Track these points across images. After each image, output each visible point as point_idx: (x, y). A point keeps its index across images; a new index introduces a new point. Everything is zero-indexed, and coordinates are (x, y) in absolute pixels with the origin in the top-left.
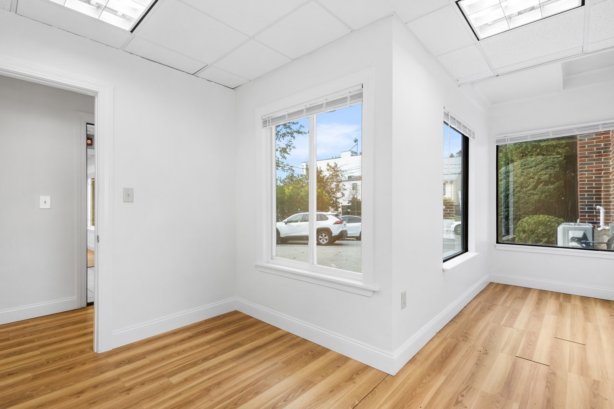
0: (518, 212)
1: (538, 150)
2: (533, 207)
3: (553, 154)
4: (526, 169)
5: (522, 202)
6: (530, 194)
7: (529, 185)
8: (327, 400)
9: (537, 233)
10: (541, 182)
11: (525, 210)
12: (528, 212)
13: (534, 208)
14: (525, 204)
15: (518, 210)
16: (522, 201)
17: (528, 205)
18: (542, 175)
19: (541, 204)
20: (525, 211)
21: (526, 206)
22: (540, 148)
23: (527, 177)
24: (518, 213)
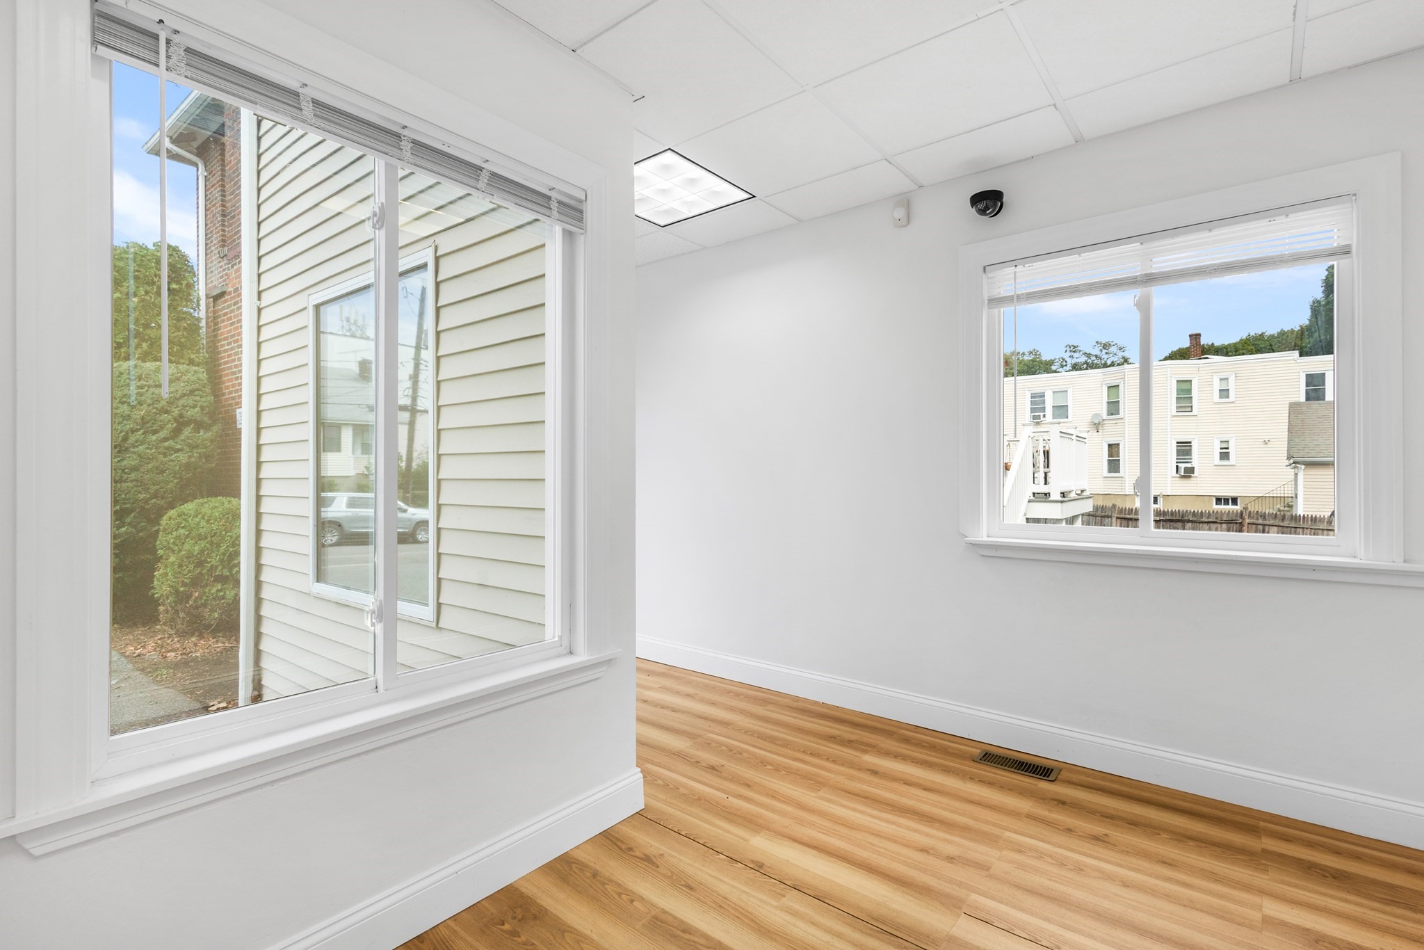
0: (140, 492)
1: (145, 345)
2: (176, 481)
3: (182, 361)
4: (146, 388)
5: (151, 469)
6: (167, 448)
7: (162, 428)
8: (718, 894)
9: (231, 537)
10: (188, 423)
11: (158, 487)
12: (165, 492)
13: (178, 483)
14: (157, 474)
15: (140, 489)
16: (150, 466)
17: (165, 475)
18: (187, 408)
19: (191, 474)
20: (157, 490)
21: (160, 478)
22: (149, 342)
23: (154, 408)
24: (140, 495)
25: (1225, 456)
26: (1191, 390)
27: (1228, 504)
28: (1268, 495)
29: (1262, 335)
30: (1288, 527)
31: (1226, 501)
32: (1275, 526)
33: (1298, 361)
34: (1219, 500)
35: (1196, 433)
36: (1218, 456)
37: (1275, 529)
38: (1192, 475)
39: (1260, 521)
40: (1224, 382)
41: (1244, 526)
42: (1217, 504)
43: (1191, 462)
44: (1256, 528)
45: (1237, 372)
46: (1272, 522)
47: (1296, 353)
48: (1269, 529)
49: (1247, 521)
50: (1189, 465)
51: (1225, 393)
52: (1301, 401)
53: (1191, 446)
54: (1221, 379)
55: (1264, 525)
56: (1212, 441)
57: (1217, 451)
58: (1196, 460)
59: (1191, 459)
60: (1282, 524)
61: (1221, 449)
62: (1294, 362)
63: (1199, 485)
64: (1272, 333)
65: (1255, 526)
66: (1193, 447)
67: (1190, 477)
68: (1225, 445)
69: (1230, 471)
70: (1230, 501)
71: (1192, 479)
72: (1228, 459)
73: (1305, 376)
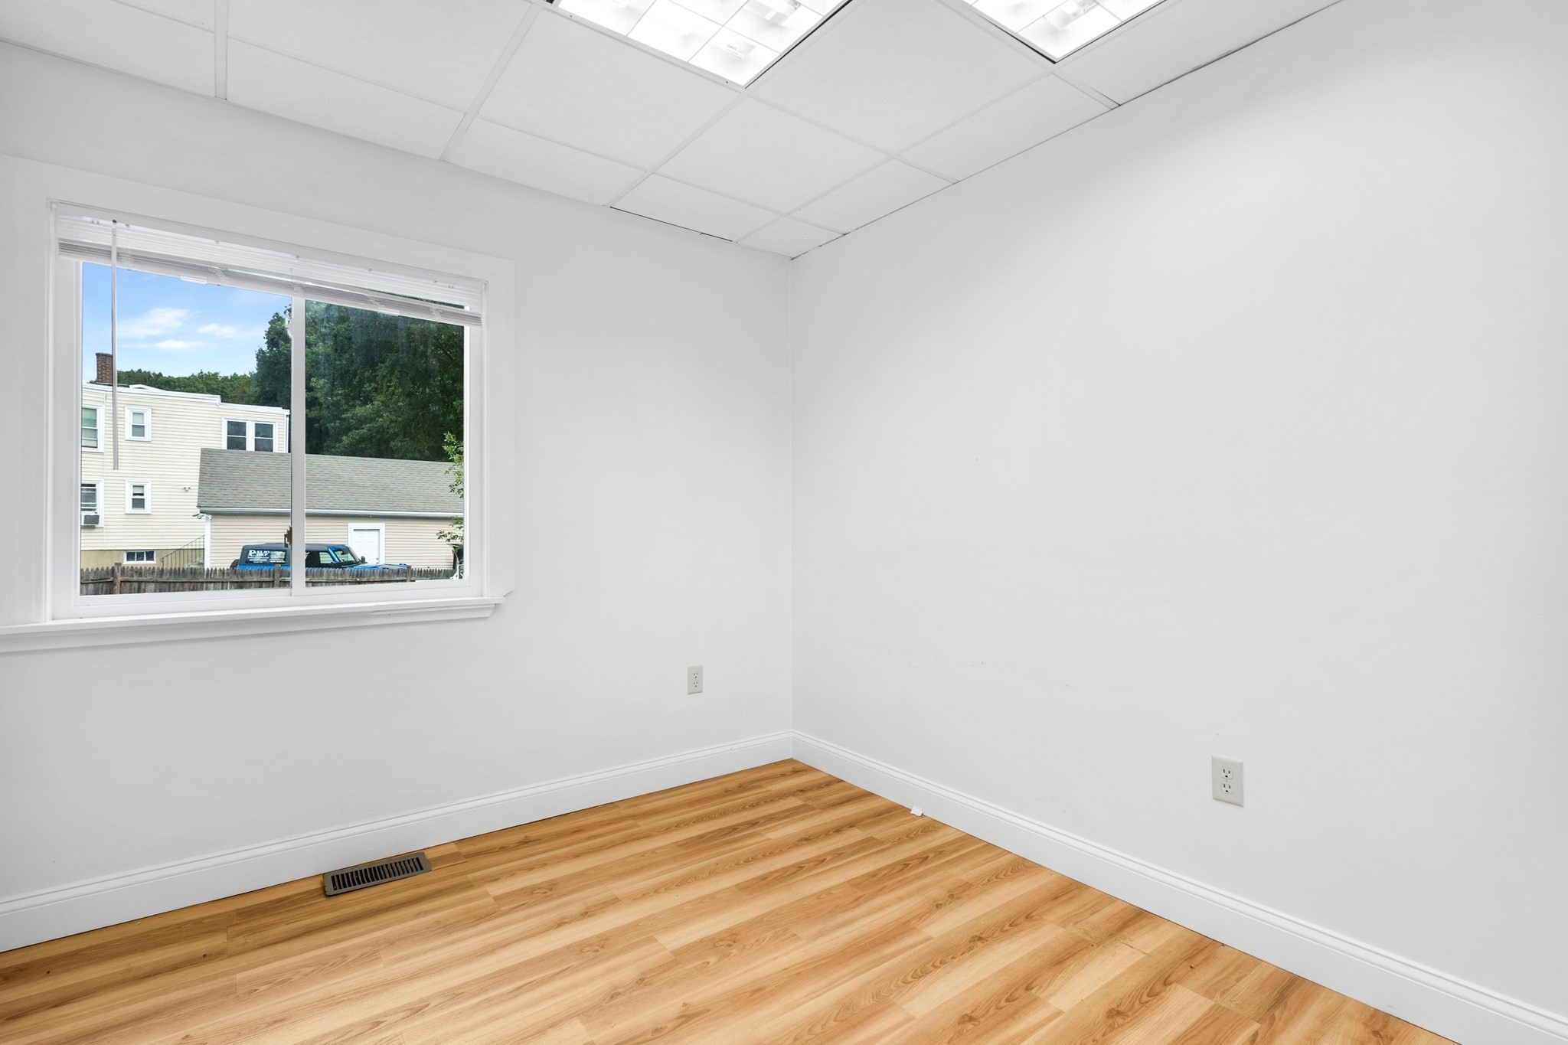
25: (138, 503)
26: (95, 421)
27: (143, 559)
28: (186, 547)
29: (216, 375)
30: (166, 582)
31: (140, 555)
32: (153, 582)
33: (220, 406)
34: (131, 555)
35: (102, 474)
36: (130, 503)
37: (152, 586)
38: (96, 526)
39: (135, 578)
40: (138, 418)
41: (115, 585)
42: (128, 560)
43: (94, 510)
44: (131, 586)
45: (154, 408)
46: (148, 578)
47: (218, 397)
48: (145, 586)
49: (120, 578)
50: (92, 513)
51: (139, 430)
52: (223, 448)
53: (95, 490)
54: (134, 414)
55: (140, 582)
56: (123, 485)
57: (129, 497)
58: (101, 508)
59: (95, 505)
60: (159, 580)
61: (134, 494)
62: (215, 406)
63: (105, 538)
64: (226, 375)
65: (129, 584)
66: (97, 491)
67: (94, 527)
68: (139, 491)
69: (145, 520)
70: (145, 555)
71: (96, 530)
72: (143, 507)
73: (226, 423)
